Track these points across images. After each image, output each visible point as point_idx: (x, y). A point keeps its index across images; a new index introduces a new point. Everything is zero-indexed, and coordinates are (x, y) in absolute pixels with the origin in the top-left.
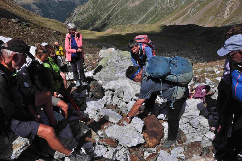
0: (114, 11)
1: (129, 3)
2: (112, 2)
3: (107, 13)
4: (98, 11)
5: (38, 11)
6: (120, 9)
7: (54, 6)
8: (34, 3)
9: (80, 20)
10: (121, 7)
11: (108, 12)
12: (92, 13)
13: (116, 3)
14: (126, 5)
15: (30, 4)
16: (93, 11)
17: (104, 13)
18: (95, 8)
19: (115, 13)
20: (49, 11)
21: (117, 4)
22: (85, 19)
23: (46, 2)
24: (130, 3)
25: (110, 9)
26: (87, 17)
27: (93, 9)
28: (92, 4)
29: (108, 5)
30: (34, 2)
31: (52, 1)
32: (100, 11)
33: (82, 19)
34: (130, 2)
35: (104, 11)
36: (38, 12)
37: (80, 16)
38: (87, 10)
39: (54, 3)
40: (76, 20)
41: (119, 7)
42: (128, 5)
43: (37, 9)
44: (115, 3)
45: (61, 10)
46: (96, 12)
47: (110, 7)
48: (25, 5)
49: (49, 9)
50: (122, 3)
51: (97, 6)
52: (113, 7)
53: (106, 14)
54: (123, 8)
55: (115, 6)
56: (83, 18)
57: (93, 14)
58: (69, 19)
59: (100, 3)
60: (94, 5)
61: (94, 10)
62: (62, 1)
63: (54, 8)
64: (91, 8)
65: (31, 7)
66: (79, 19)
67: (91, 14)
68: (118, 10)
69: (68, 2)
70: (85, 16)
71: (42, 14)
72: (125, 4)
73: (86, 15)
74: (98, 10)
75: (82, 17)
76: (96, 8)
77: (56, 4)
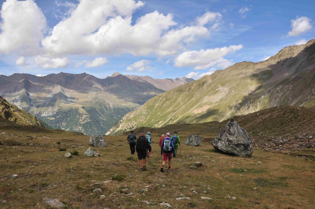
0: (173, 119)
1: (194, 108)
2: (172, 107)
3: (163, 122)
4: (152, 119)
5: (86, 116)
6: (181, 116)
7: (107, 112)
8: (83, 108)
9: (127, 129)
10: (182, 114)
11: (165, 120)
12: (143, 120)
13: (178, 109)
14: (190, 111)
15: (78, 108)
16: (145, 118)
17: (159, 121)
18: (148, 114)
19: (173, 121)
20: (100, 117)
21: (178, 111)
22: (133, 128)
23: (99, 107)
24: (196, 109)
25: (169, 116)
26: (136, 126)
27: (146, 116)
28: (146, 109)
29: (166, 112)
30: (84, 106)
31: (106, 107)
32: (155, 118)
33: (129, 128)
34: (197, 107)
35: (160, 119)
36: (85, 118)
37: (127, 124)
38: (138, 117)
39: (108, 109)
40: (121, 129)
41: (180, 113)
42: (192, 111)
43: (85, 114)
44: (176, 109)
45: (115, 117)
46: (149, 120)
47: (169, 113)
48: (72, 108)
49: (100, 116)
50: (186, 108)
51: (152, 112)
52: (173, 114)
53: (161, 123)
54: (185, 114)
55: (176, 112)
56: (131, 127)
57: (145, 122)
58: (114, 128)
59: (157, 108)
60: (149, 111)
61: (148, 117)
62: (118, 108)
63: (107, 115)
64: (144, 114)
65: (78, 111)
66: (125, 128)
67: (143, 122)
68: (177, 118)
69: (125, 109)
70: (135, 124)
71: (90, 121)
72: (188, 110)
73: (135, 122)
74: (152, 117)
75: (130, 125)
76: (151, 114)
77: (110, 110)
